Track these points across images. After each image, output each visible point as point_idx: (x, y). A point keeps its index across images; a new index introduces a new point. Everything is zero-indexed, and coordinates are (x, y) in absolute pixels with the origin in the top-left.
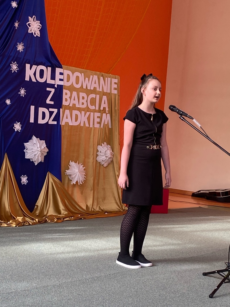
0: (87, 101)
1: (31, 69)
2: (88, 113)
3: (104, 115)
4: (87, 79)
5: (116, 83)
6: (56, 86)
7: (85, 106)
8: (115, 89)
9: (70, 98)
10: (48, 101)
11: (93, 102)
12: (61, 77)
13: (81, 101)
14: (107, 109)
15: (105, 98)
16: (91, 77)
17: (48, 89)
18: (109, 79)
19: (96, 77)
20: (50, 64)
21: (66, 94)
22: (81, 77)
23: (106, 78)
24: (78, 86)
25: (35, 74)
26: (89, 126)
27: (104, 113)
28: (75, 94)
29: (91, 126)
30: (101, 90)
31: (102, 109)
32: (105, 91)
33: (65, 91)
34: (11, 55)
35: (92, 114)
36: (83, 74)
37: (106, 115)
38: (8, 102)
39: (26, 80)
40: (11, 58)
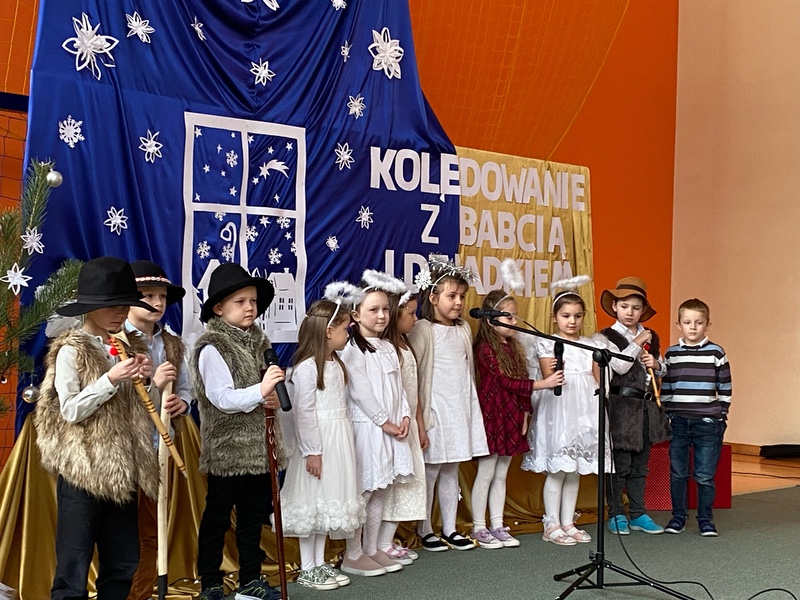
0: (516, 233)
1: (382, 159)
3: (557, 264)
4: (513, 177)
6: (442, 198)
7: (511, 245)
8: (581, 199)
9: (478, 225)
10: (426, 238)
11: (529, 233)
12: (455, 175)
13: (503, 232)
14: (563, 250)
15: (557, 221)
16: (524, 171)
17: (425, 207)
18: (566, 175)
19: (534, 172)
20: (427, 146)
21: (467, 217)
22: (500, 171)
23: (559, 175)
24: (495, 196)
25: (392, 171)
26: (524, 293)
27: (557, 259)
28: (487, 215)
29: (529, 294)
30: (546, 202)
31: (551, 249)
32: (558, 206)
33: (463, 210)
34: (335, 126)
35: (529, 263)
36: (503, 166)
37: (563, 264)
38: (332, 243)
39: (372, 186)
40: (335, 136)
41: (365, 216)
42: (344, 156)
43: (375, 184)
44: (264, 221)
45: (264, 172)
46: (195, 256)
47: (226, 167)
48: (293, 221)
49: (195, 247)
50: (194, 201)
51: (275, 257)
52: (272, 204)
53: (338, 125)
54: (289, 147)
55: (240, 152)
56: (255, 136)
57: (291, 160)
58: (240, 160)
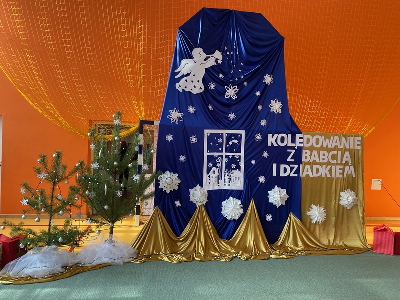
0: (328, 157)
1: (273, 137)
2: (329, 167)
3: (347, 167)
4: (328, 140)
5: (359, 141)
6: (296, 148)
7: (326, 161)
8: (358, 145)
9: (311, 156)
10: (289, 160)
11: (334, 157)
12: (302, 141)
13: (322, 157)
14: (350, 162)
15: (347, 153)
16: (332, 138)
17: (289, 151)
18: (352, 138)
19: (337, 138)
20: (290, 132)
21: (306, 153)
22: (322, 139)
23: (349, 138)
24: (319, 146)
25: (276, 141)
26: (331, 176)
27: (347, 165)
28: (315, 152)
29: (333, 176)
30: (343, 147)
31: (344, 162)
32: (348, 147)
33: (304, 151)
34: (255, 129)
35: (334, 167)
36: (323, 137)
37: (350, 167)
38: (254, 162)
39: (269, 145)
40: (256, 132)
41: (266, 155)
42: (258, 137)
43: (270, 145)
44: (231, 157)
45: (231, 143)
46: (208, 167)
47: (218, 143)
48: (240, 157)
49: (208, 164)
50: (208, 152)
51: (234, 166)
52: (233, 152)
53: (257, 129)
54: (239, 136)
55: (223, 139)
56: (228, 134)
57: (240, 140)
58: (223, 141)
